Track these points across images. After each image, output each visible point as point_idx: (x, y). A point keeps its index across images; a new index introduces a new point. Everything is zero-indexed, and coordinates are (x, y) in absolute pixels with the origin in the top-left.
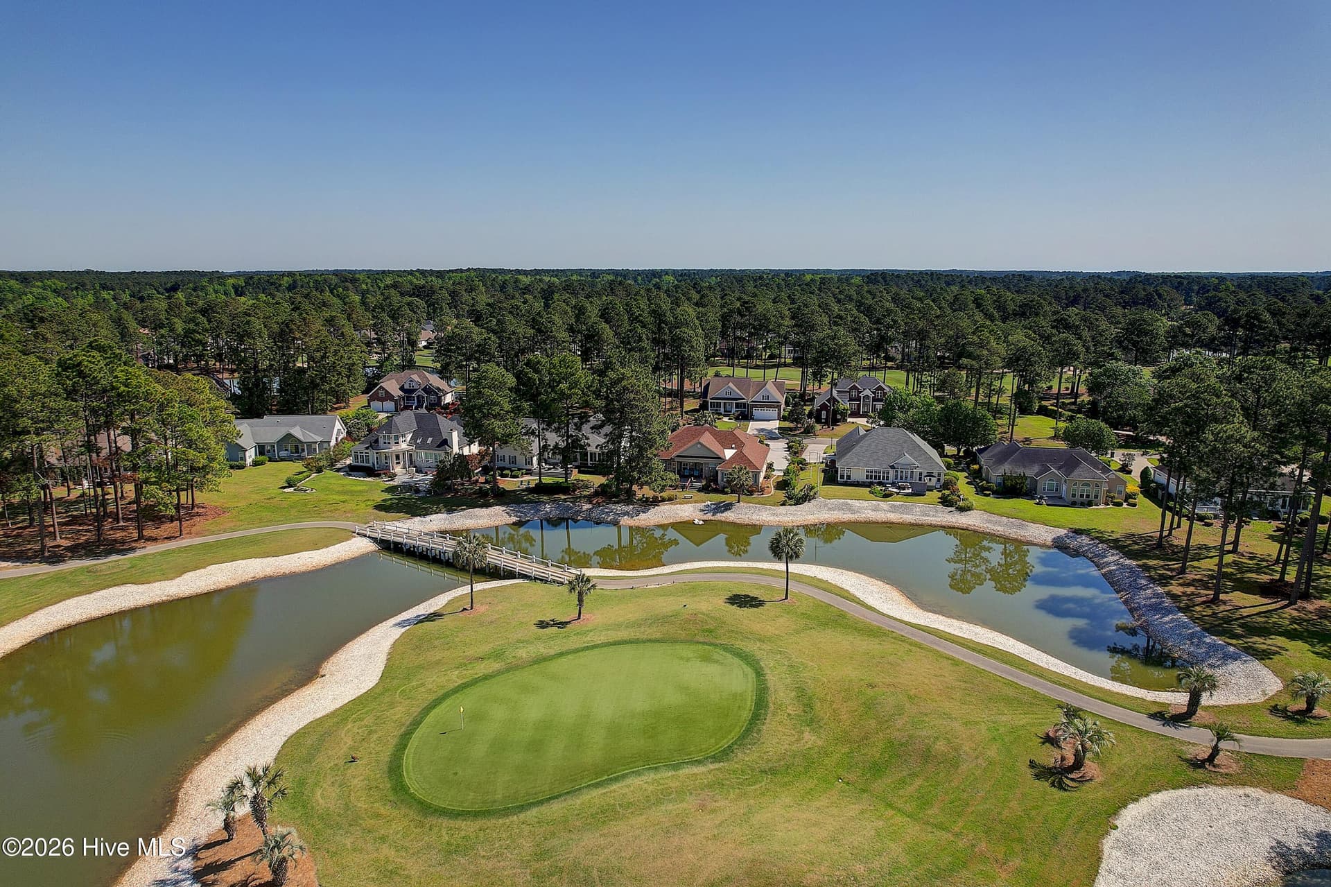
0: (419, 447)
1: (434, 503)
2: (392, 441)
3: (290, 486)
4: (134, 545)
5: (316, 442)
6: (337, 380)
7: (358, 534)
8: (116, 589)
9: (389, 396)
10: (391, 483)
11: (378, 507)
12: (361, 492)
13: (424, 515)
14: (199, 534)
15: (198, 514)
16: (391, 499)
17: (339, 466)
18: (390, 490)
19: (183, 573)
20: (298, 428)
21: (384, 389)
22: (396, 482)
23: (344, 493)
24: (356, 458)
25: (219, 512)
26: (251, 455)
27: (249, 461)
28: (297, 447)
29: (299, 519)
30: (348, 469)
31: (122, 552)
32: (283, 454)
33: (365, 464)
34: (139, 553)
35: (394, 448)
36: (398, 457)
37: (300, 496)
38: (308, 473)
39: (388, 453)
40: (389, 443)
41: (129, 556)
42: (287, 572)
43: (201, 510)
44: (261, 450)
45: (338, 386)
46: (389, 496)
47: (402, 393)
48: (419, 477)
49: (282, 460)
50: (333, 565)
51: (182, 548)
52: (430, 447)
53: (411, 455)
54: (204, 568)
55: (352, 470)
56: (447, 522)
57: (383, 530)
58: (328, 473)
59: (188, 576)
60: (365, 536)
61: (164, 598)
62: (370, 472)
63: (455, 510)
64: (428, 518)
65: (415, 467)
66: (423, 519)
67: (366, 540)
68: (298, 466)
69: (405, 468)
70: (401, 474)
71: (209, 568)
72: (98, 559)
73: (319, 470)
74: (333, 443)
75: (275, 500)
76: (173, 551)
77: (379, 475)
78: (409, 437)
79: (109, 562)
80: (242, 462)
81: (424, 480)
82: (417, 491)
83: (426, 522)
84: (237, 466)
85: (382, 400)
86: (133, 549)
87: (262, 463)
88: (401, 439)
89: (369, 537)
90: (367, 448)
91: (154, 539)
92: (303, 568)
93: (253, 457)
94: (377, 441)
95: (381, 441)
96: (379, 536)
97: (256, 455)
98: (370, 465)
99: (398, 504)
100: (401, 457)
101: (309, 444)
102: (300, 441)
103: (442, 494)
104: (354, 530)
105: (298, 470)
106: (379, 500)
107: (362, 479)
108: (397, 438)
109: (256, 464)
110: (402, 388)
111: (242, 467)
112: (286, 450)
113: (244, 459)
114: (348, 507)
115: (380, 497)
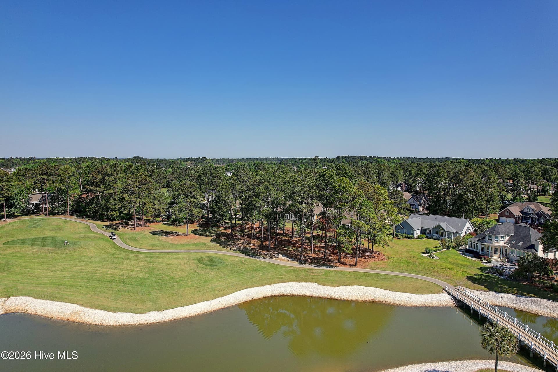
0: (512, 246)
1: (509, 286)
2: (494, 239)
3: (427, 253)
4: (335, 264)
5: (452, 232)
6: (479, 202)
7: (447, 291)
8: (309, 284)
9: (511, 215)
10: (487, 265)
11: (469, 278)
12: (464, 266)
13: (498, 292)
14: (365, 267)
15: (373, 257)
16: (480, 275)
17: (461, 247)
18: (483, 269)
19: (341, 285)
20: (445, 223)
21: (509, 210)
22: (489, 265)
23: (453, 264)
24: (471, 245)
25: (384, 258)
26: (417, 233)
27: (416, 236)
28: (442, 233)
29: (418, 272)
30: (464, 251)
31: (327, 266)
32: (435, 235)
33: (475, 250)
34: (334, 269)
35: (494, 244)
36: (496, 250)
37: (429, 260)
38: (440, 248)
39: (490, 245)
40: (491, 240)
41: (329, 269)
42: (392, 302)
43: (376, 255)
44: (424, 231)
45: (479, 205)
46: (481, 273)
47: (521, 214)
48: (509, 265)
49: (433, 239)
50: (420, 307)
51: (351, 271)
52: (521, 248)
53: (506, 250)
54: (352, 285)
55: (467, 252)
56: (514, 302)
57: (464, 294)
58: (453, 250)
59: (342, 288)
60: (450, 294)
61: (326, 296)
62: (476, 255)
63: (524, 295)
64: (501, 295)
65: (508, 258)
66: (496, 294)
67: (449, 297)
68: (437, 243)
69: (500, 257)
70: (496, 260)
71: (354, 286)
72: (316, 267)
73: (448, 248)
74: (462, 235)
75: (415, 258)
76: (346, 272)
77: (480, 258)
78: (507, 238)
79: (317, 269)
80: (411, 236)
81: (511, 268)
82: (501, 274)
83: (498, 297)
84: (409, 237)
85: (507, 216)
86: (332, 266)
87: (422, 238)
88: (500, 239)
89: (452, 296)
90: (478, 241)
91: (344, 264)
92: (401, 303)
93: (419, 234)
94: (484, 238)
95: (487, 238)
96: (459, 296)
97: (421, 233)
98: (478, 251)
99: (483, 279)
100: (499, 250)
101: (449, 233)
102: (444, 231)
103: (519, 281)
104: (444, 288)
105: (437, 246)
106: (472, 273)
107: (470, 258)
108: (497, 237)
109: (419, 238)
110: (522, 212)
111: (411, 238)
112: (437, 234)
113: (413, 234)
114: (450, 272)
115: (474, 271)
